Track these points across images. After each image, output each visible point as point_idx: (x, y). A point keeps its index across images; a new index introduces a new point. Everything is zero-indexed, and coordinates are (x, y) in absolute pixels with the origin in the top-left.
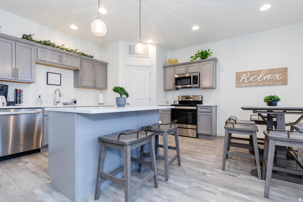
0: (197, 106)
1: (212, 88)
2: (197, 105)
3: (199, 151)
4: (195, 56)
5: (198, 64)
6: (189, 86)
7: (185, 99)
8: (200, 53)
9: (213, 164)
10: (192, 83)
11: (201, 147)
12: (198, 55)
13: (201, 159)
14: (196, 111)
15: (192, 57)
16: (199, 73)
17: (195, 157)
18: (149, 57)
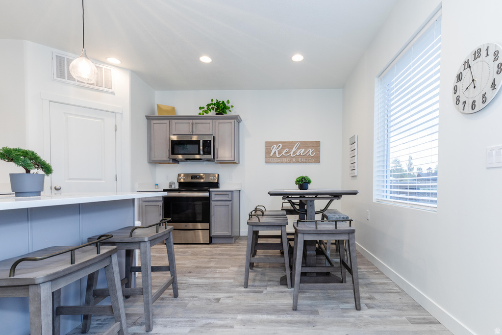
0: (209, 192)
1: (233, 163)
2: (211, 190)
3: (212, 264)
4: (206, 108)
5: (211, 121)
6: (198, 157)
7: (189, 180)
8: (215, 104)
9: (232, 281)
10: (202, 152)
11: (215, 258)
12: (212, 106)
13: (214, 278)
14: (208, 199)
15: (200, 108)
16: (214, 137)
17: (206, 276)
18: (114, 94)
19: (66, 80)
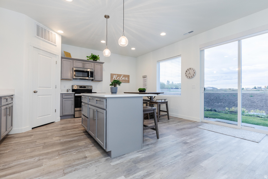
5: (92, 63)
6: (87, 78)
7: (79, 88)
8: (92, 56)
10: (90, 76)
15: (87, 57)
16: (94, 70)
18: (56, 46)
19: (40, 37)
